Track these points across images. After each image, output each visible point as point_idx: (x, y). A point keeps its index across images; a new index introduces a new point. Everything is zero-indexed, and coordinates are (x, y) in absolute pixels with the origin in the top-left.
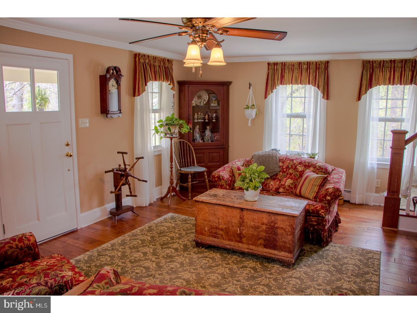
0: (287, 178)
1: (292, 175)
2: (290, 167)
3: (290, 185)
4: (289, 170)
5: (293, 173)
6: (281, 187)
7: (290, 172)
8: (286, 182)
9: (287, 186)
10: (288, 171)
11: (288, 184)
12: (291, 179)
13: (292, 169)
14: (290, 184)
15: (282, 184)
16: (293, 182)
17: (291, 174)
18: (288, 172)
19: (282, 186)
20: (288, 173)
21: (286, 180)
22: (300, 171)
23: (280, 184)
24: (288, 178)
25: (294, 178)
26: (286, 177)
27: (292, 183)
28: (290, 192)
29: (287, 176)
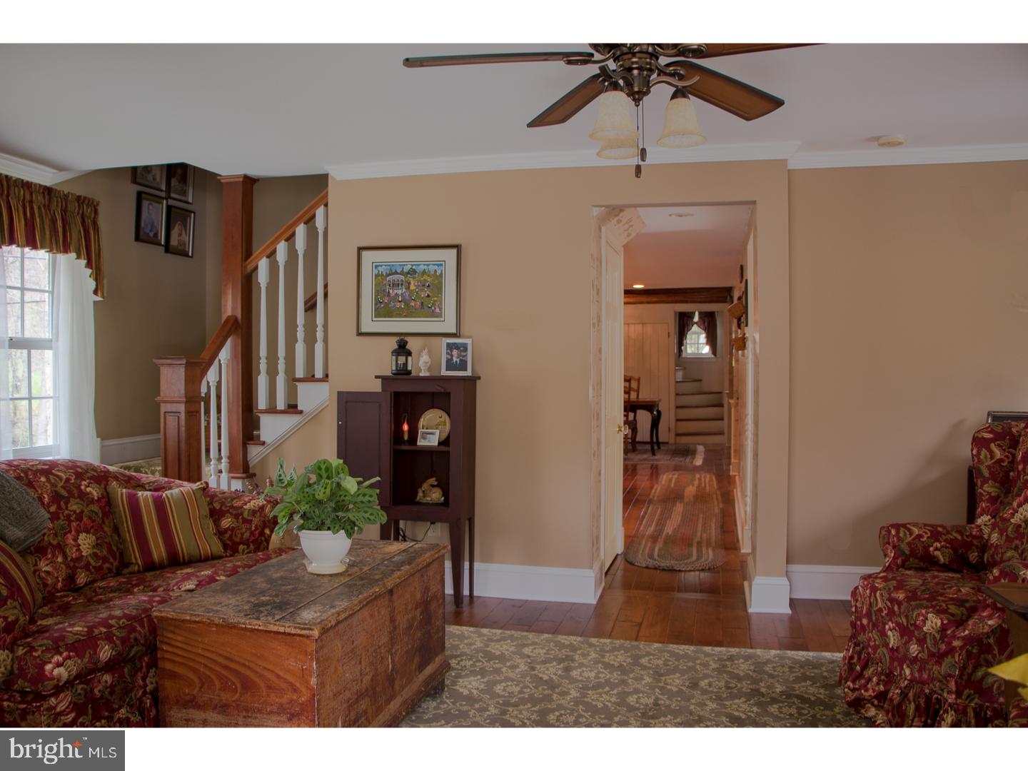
0: (73, 533)
1: (85, 519)
2: (64, 493)
3: (95, 550)
4: (67, 503)
5: (82, 512)
6: (78, 568)
7: (75, 512)
8: (79, 545)
9: (89, 558)
10: (67, 508)
11: (90, 551)
12: (88, 532)
13: (75, 498)
14: (94, 547)
15: (74, 556)
16: (97, 539)
17: (79, 517)
18: (67, 512)
19: (77, 565)
20: (68, 516)
21: (76, 539)
22: (96, 498)
23: (69, 559)
24: (78, 532)
25: (92, 527)
26: (70, 532)
27: (97, 544)
28: (107, 571)
29: (69, 525)
